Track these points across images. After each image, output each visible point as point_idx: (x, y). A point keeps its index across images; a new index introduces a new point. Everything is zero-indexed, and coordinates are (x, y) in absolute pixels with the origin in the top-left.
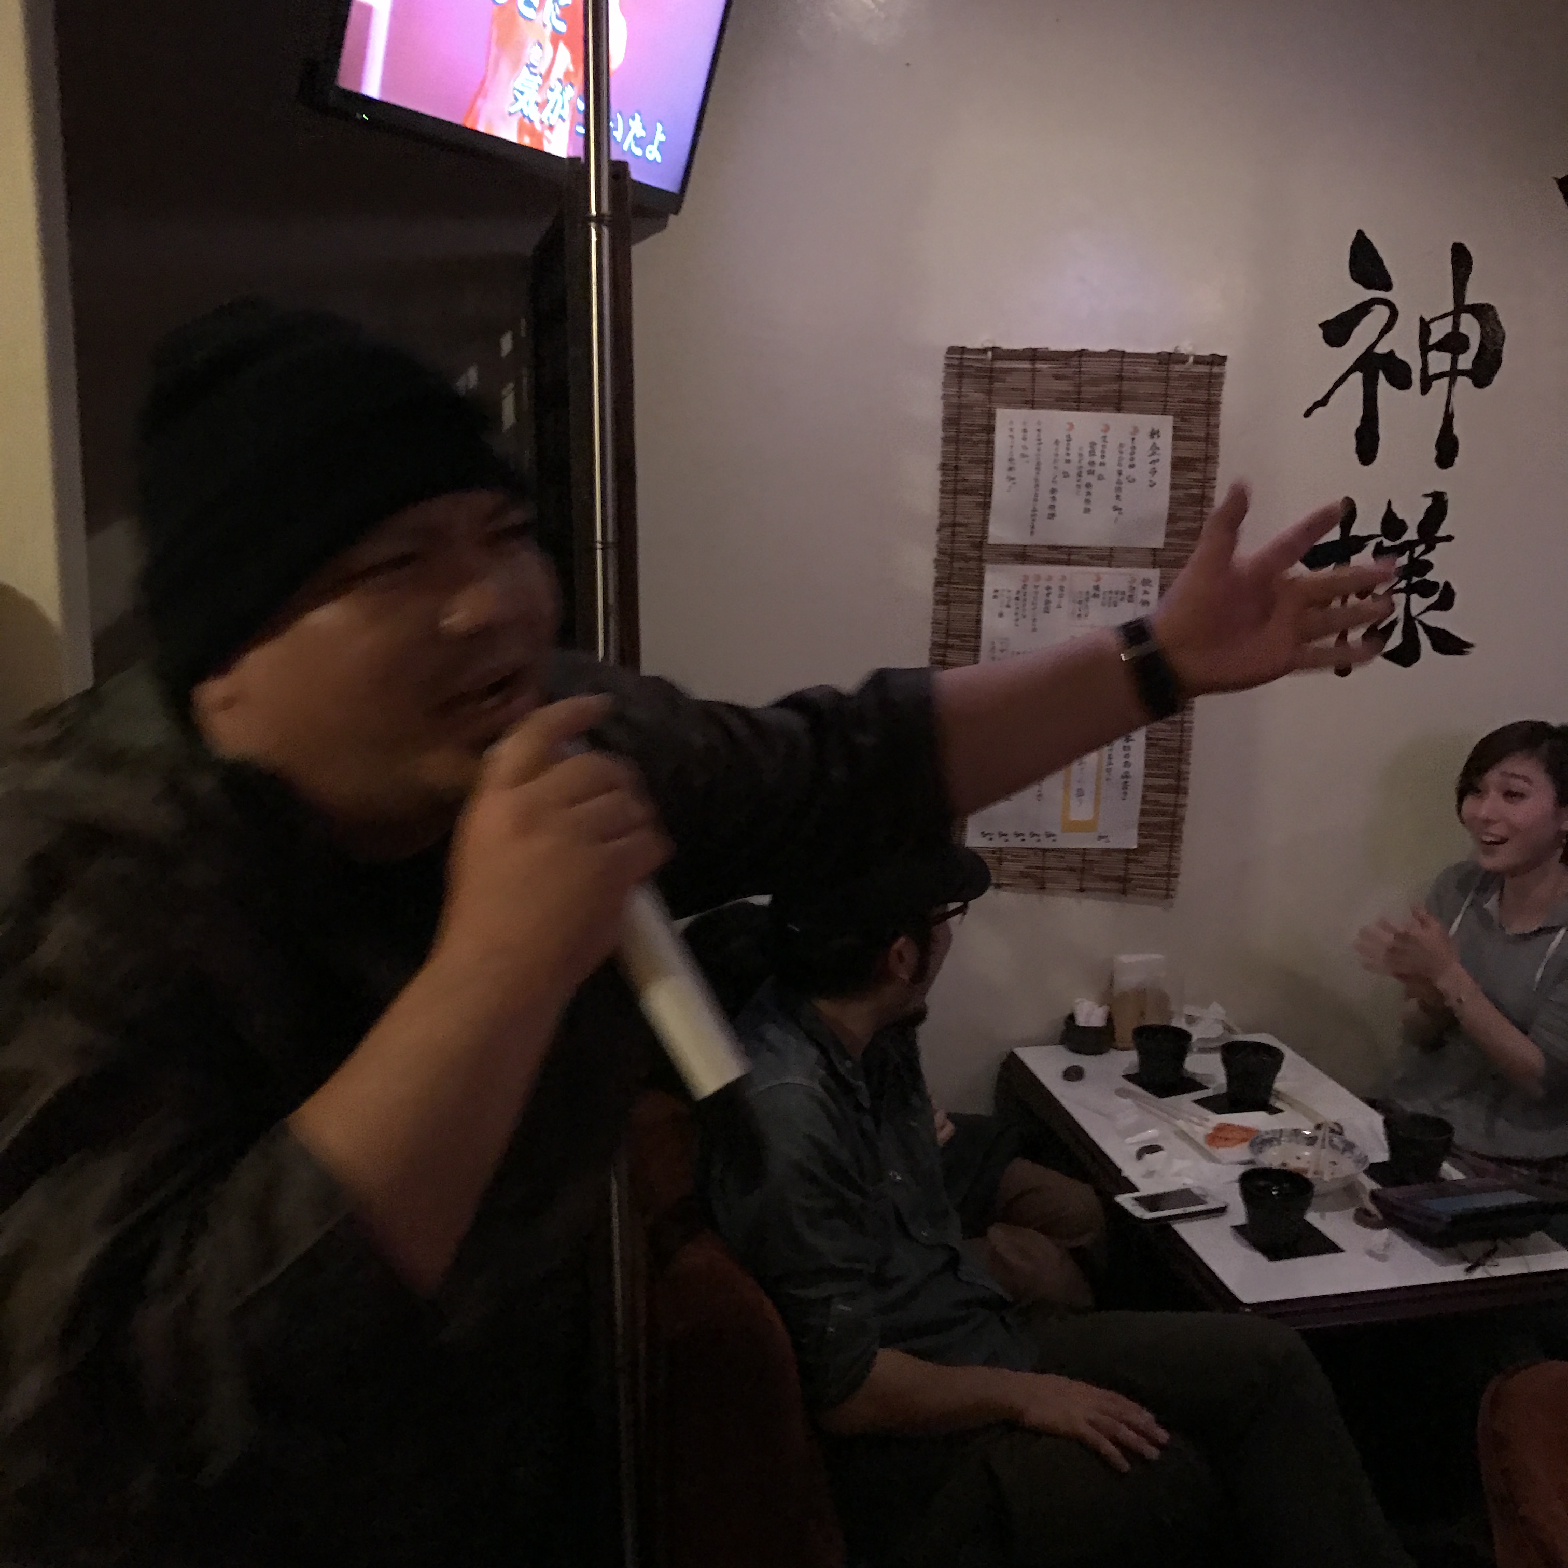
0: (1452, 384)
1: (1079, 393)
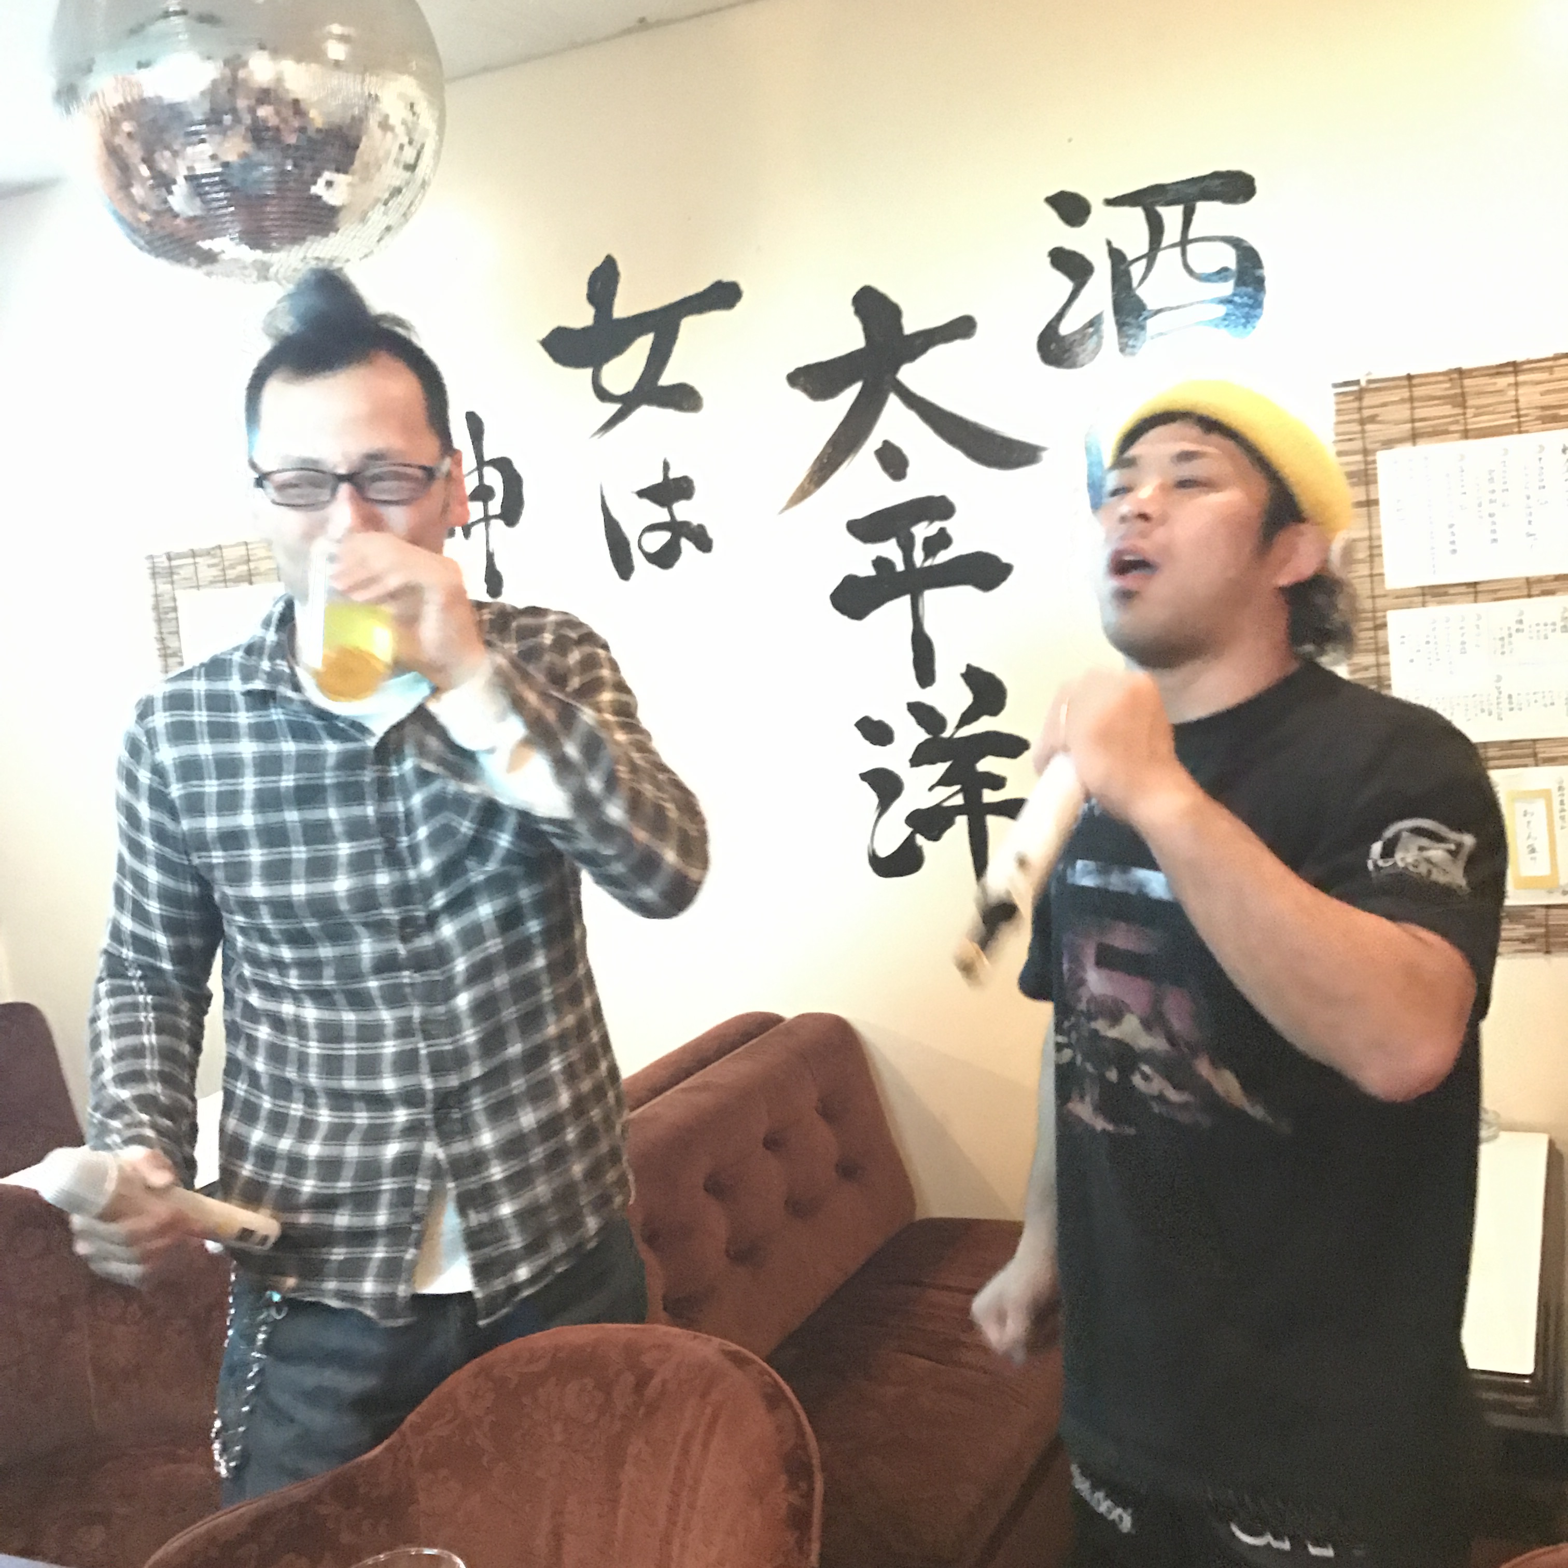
0: (487, 526)
1: (225, 575)
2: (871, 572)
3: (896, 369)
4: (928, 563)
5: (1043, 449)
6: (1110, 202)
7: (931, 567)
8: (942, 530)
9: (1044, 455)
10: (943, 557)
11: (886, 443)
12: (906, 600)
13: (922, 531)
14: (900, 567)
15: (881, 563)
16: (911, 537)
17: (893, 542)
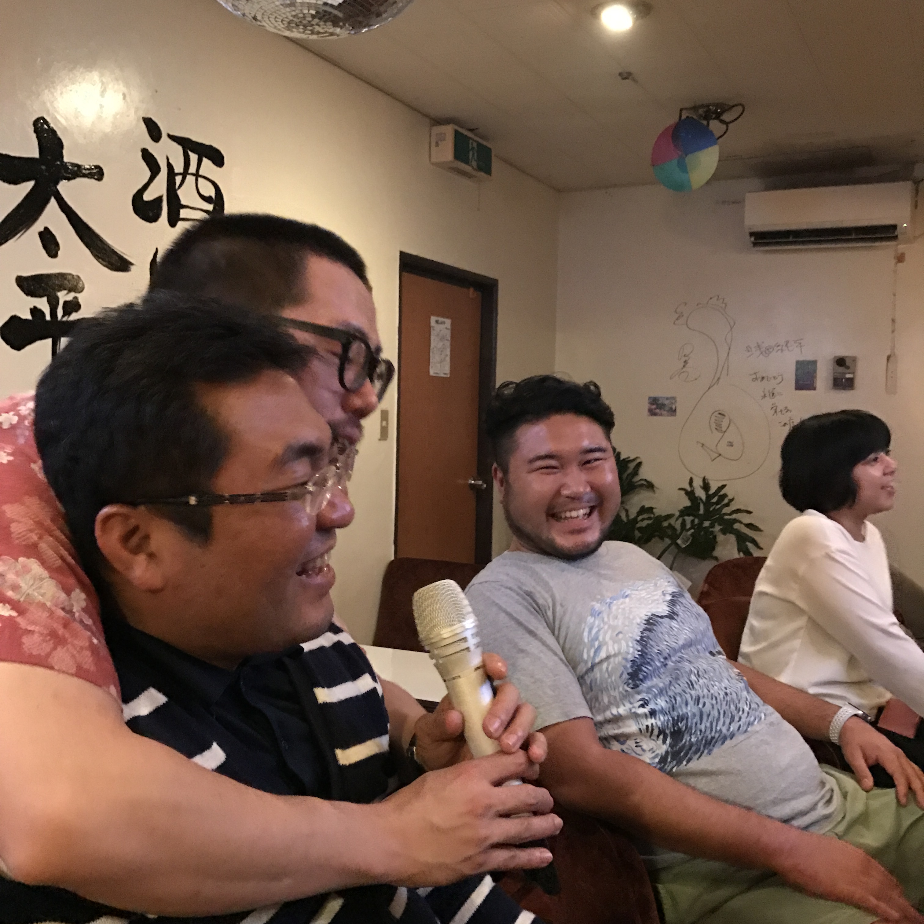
2: (29, 317)
3: (57, 183)
4: (65, 319)
5: (132, 264)
6: (172, 137)
7: (67, 321)
8: (76, 298)
9: (133, 268)
10: (74, 317)
11: (46, 229)
12: (49, 341)
13: (63, 296)
14: (48, 318)
15: (35, 311)
16: (57, 299)
17: (45, 299)
